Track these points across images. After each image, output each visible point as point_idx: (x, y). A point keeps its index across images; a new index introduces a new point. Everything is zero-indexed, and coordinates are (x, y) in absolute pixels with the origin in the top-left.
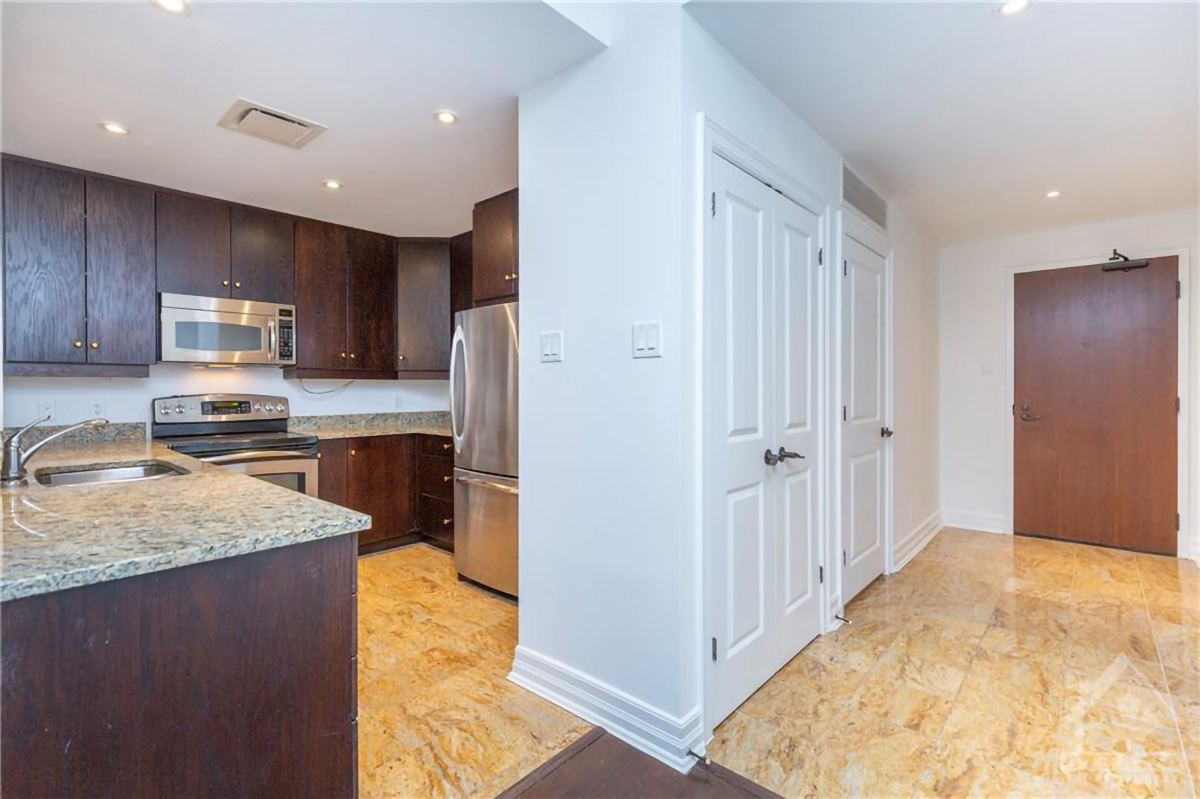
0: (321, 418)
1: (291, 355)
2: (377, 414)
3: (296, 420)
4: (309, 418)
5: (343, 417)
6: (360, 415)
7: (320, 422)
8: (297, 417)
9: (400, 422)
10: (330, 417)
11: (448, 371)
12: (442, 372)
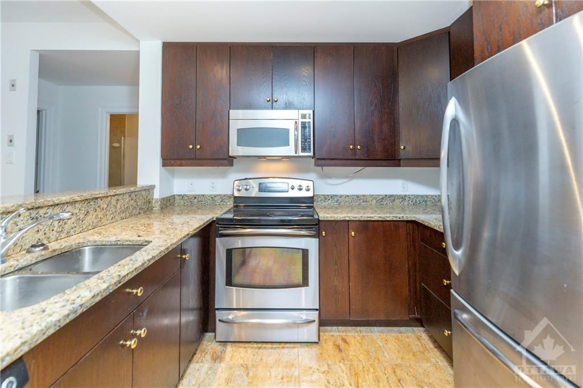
0: (341, 196)
1: (310, 149)
2: (386, 196)
3: (323, 197)
4: (332, 196)
5: (357, 196)
6: (371, 196)
7: (340, 200)
8: (324, 195)
9: (406, 203)
10: (348, 196)
11: (438, 159)
12: (433, 160)
